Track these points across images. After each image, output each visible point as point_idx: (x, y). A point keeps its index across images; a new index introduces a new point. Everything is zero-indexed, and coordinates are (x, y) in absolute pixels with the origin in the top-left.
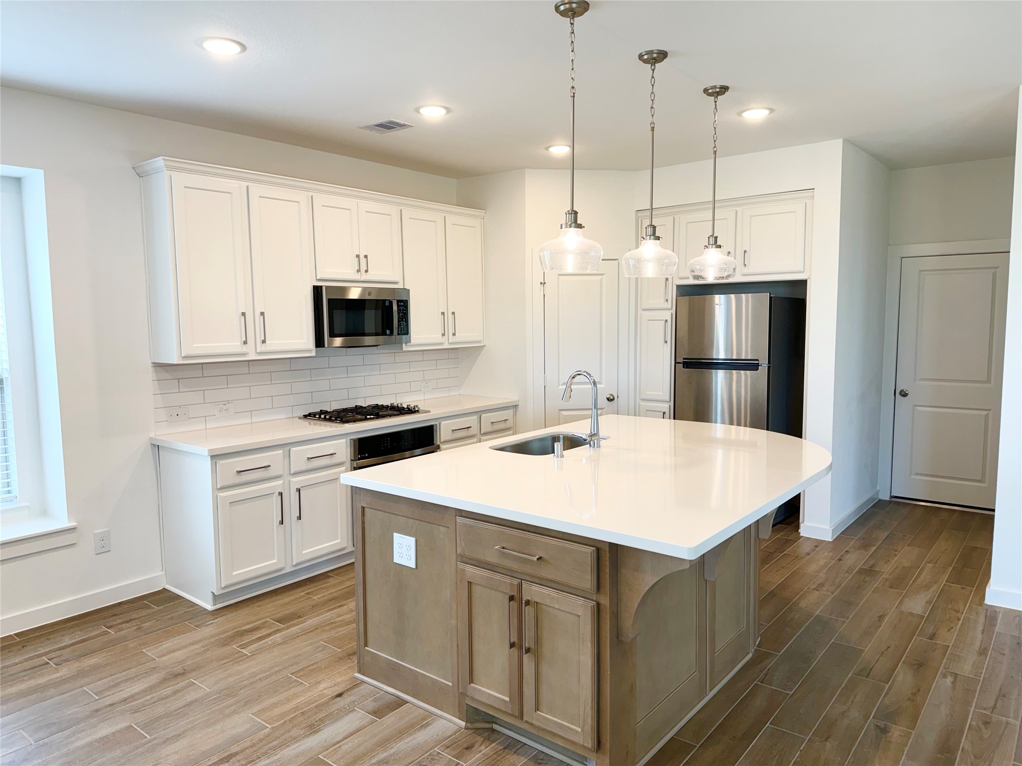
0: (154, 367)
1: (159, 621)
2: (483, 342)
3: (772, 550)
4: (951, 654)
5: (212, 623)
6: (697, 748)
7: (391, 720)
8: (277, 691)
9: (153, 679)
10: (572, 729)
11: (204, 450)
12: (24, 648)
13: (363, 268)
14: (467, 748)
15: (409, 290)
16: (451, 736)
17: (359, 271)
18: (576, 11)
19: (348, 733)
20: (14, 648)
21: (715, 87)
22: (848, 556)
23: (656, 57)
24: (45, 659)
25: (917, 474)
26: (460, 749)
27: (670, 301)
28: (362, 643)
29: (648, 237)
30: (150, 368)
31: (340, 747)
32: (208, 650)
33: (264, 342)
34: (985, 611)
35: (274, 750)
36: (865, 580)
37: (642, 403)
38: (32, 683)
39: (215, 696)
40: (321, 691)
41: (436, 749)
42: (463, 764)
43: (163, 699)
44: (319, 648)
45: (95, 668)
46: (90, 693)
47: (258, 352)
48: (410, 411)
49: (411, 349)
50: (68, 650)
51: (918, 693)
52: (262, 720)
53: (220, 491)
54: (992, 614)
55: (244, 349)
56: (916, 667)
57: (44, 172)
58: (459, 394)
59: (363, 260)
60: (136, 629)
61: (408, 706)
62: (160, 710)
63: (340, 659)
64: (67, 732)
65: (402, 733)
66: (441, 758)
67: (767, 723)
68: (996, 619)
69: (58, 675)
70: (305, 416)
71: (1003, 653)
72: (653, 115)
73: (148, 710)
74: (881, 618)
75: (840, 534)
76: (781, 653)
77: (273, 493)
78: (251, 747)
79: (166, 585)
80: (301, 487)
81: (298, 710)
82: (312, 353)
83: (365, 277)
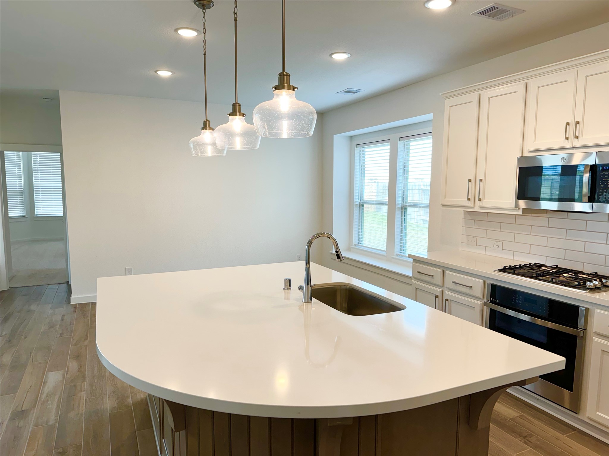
13: (574, 134)
17: (568, 138)
33: (480, 200)
55: (469, 204)
57: (433, 114)
77: (434, 294)
80: (450, 299)
82: (519, 212)
83: (577, 143)
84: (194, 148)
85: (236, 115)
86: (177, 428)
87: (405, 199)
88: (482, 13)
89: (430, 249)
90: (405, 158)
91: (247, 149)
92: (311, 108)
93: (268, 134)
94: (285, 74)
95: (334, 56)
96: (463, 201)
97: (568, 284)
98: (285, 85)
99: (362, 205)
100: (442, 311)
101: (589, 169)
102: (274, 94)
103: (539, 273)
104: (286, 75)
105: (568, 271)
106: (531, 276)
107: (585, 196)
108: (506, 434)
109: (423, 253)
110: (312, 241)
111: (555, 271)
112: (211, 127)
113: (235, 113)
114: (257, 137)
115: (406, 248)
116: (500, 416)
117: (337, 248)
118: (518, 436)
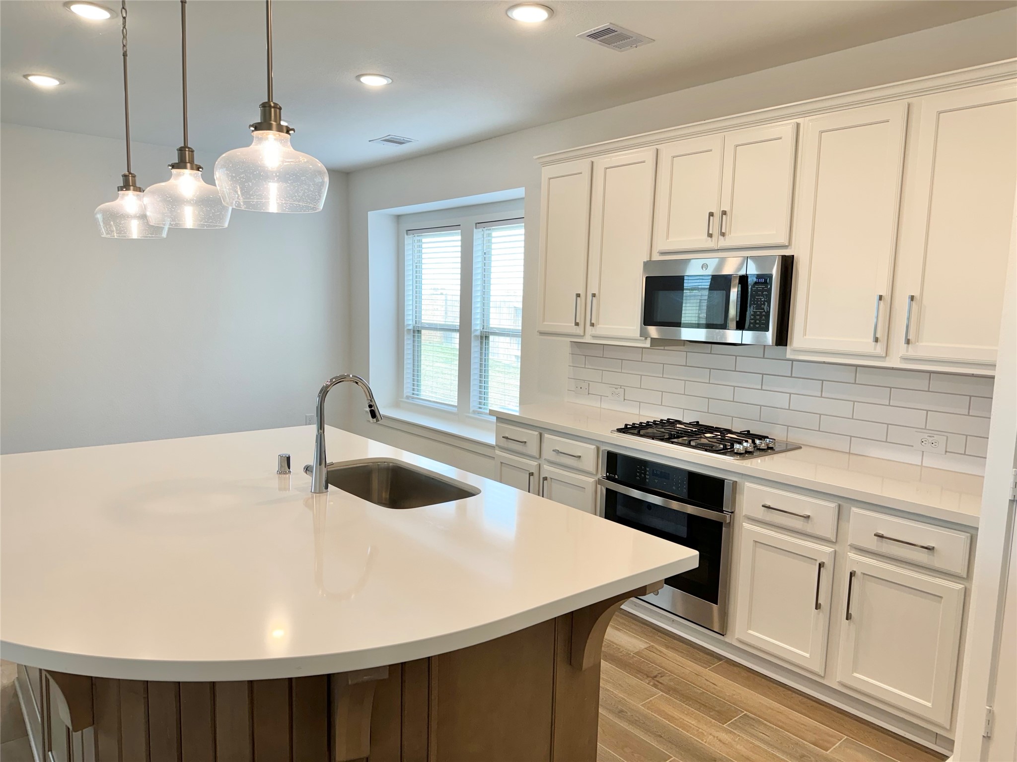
13: (720, 230)
17: (711, 235)
30: (569, 343)
33: (593, 325)
77: (528, 471)
80: (550, 478)
82: (646, 343)
83: (723, 243)
84: (104, 223)
85: (185, 168)
86: (77, 724)
87: (485, 322)
88: (594, 36)
89: (523, 401)
90: (485, 256)
91: (205, 228)
92: (319, 165)
93: (242, 204)
94: (272, 105)
95: (364, 79)
96: (568, 326)
97: (710, 448)
98: (271, 124)
99: (418, 331)
100: (539, 495)
101: (738, 281)
102: (253, 137)
103: (672, 433)
104: (274, 107)
105: (712, 430)
106: (661, 438)
107: (732, 320)
108: (629, 676)
109: (512, 407)
110: (328, 390)
111: (694, 430)
112: (138, 185)
113: (182, 164)
114: (225, 208)
115: (488, 401)
116: (621, 650)
117: (371, 401)
118: (645, 677)
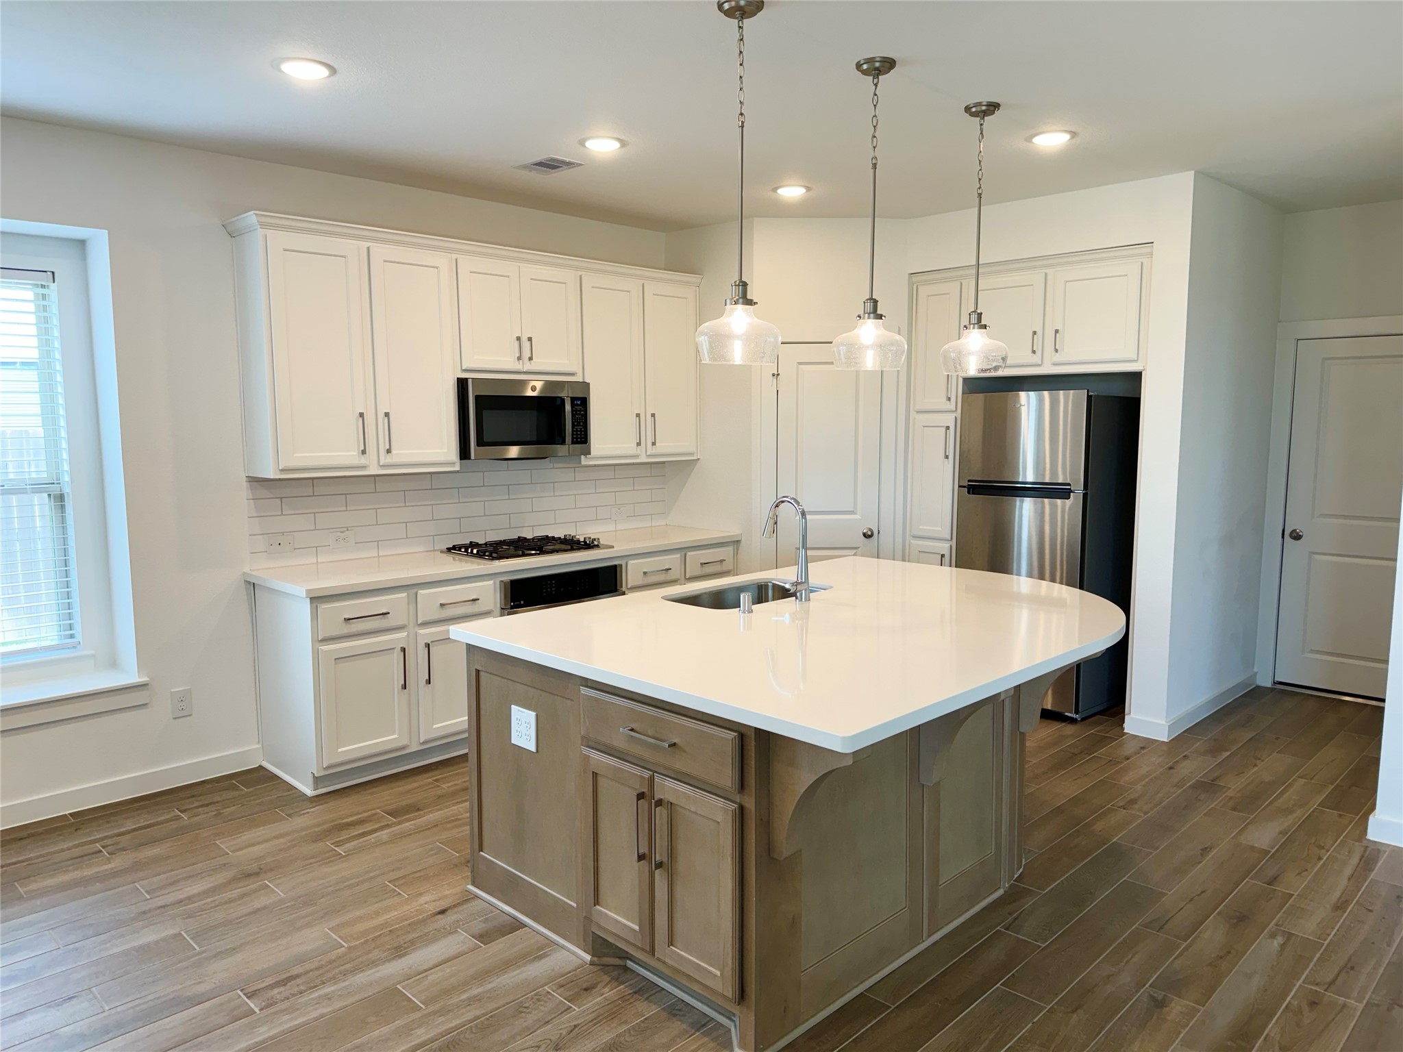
0: (249, 481)
1: (245, 807)
2: (695, 455)
3: (1076, 751)
4: (1293, 905)
5: (308, 813)
6: (890, 1010)
7: (501, 947)
8: (365, 902)
9: (220, 878)
10: (710, 972)
11: (300, 590)
12: (78, 831)
13: (526, 354)
14: (586, 989)
15: (589, 384)
16: (570, 972)
17: (519, 358)
18: (746, 10)
19: (440, 960)
20: (65, 831)
21: (980, 104)
22: (1185, 763)
23: (880, 67)
24: (99, 846)
25: (1312, 651)
26: (576, 990)
27: (953, 399)
28: (476, 847)
29: (867, 315)
30: (244, 484)
31: (427, 976)
32: (295, 846)
33: (389, 451)
34: (1362, 849)
35: (345, 975)
36: (1199, 798)
37: (914, 542)
38: (77, 874)
39: (288, 904)
40: (421, 905)
41: (546, 988)
42: (576, 1008)
43: (225, 903)
44: (432, 850)
45: (155, 860)
46: (141, 890)
47: (381, 464)
48: (588, 545)
49: (592, 463)
50: (128, 837)
51: (1228, 955)
52: (339, 937)
53: (321, 644)
54: (1371, 855)
55: (363, 461)
56: (1235, 921)
57: (109, 233)
58: (665, 524)
59: (526, 345)
60: (215, 815)
61: (525, 930)
62: (220, 916)
63: (456, 866)
64: (103, 937)
65: (507, 965)
66: (550, 999)
67: (997, 983)
68: (1376, 861)
69: (110, 866)
70: (449, 550)
71: (1370, 908)
72: (874, 147)
73: (205, 916)
74: (1205, 851)
75: (1183, 732)
76: (1044, 892)
77: (393, 649)
78: (317, 969)
79: (263, 762)
80: (432, 642)
81: (386, 928)
82: (455, 467)
83: (529, 366)
